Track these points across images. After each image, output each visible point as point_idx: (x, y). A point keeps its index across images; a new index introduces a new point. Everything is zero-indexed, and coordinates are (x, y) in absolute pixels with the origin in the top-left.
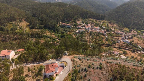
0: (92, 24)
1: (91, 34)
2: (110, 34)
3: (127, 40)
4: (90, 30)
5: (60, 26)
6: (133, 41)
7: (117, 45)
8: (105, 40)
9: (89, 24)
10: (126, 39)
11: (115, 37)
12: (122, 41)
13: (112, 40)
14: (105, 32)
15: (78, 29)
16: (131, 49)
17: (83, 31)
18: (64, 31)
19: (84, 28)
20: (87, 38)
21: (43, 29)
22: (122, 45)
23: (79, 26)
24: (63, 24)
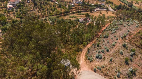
1: (36, 4)
3: (79, 1)
8: (58, 8)
12: (75, 2)
13: (66, 5)
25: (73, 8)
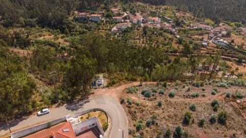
0: (143, 12)
1: (145, 33)
2: (184, 31)
3: (222, 40)
4: (142, 25)
5: (76, 20)
6: (233, 41)
7: (202, 52)
8: (176, 43)
9: (137, 14)
10: (218, 38)
11: (194, 35)
12: (210, 42)
13: (191, 43)
14: (173, 27)
15: (116, 23)
16: (232, 57)
17: (128, 27)
18: (86, 29)
19: (128, 21)
20: (138, 41)
21: (35, 27)
22: (213, 51)
23: (118, 18)
24: (83, 14)
25: (202, 48)
